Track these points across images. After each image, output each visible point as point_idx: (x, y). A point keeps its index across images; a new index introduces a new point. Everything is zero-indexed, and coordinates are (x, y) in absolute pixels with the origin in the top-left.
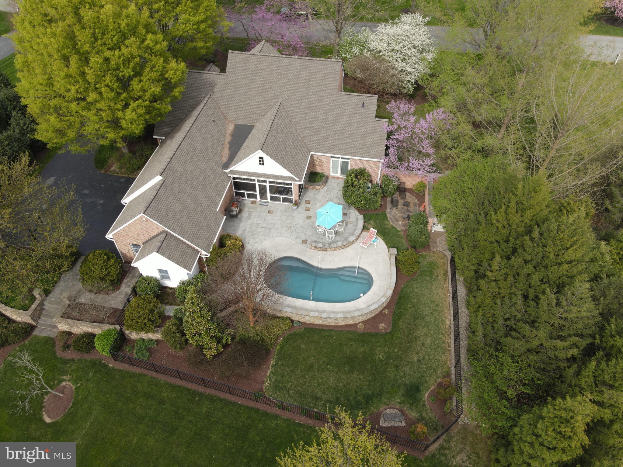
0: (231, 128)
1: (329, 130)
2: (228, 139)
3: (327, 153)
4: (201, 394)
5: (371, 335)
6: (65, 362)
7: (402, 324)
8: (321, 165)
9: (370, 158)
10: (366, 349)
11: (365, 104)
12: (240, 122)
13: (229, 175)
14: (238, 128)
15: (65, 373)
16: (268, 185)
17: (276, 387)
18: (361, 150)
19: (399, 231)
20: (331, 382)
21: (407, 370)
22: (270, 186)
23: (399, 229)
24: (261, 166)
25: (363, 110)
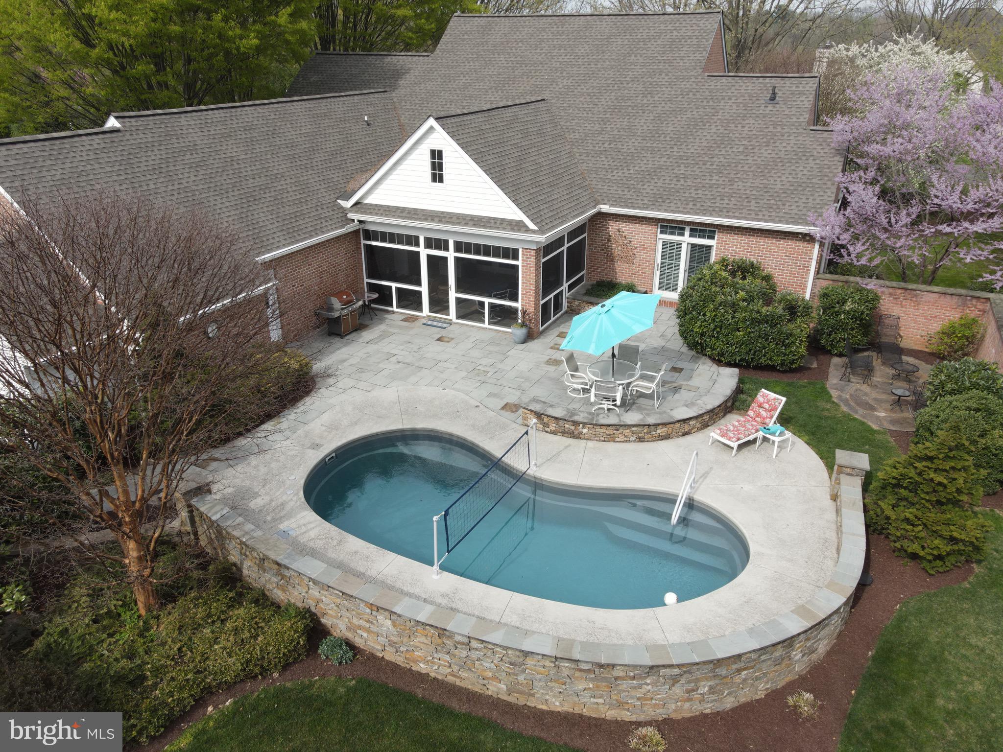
1: (662, 156)
3: (646, 209)
8: (630, 260)
9: (780, 222)
11: (779, 94)
13: (351, 216)
16: (451, 255)
18: (753, 203)
19: (873, 432)
22: (457, 259)
23: (875, 427)
24: (437, 184)
25: (770, 107)
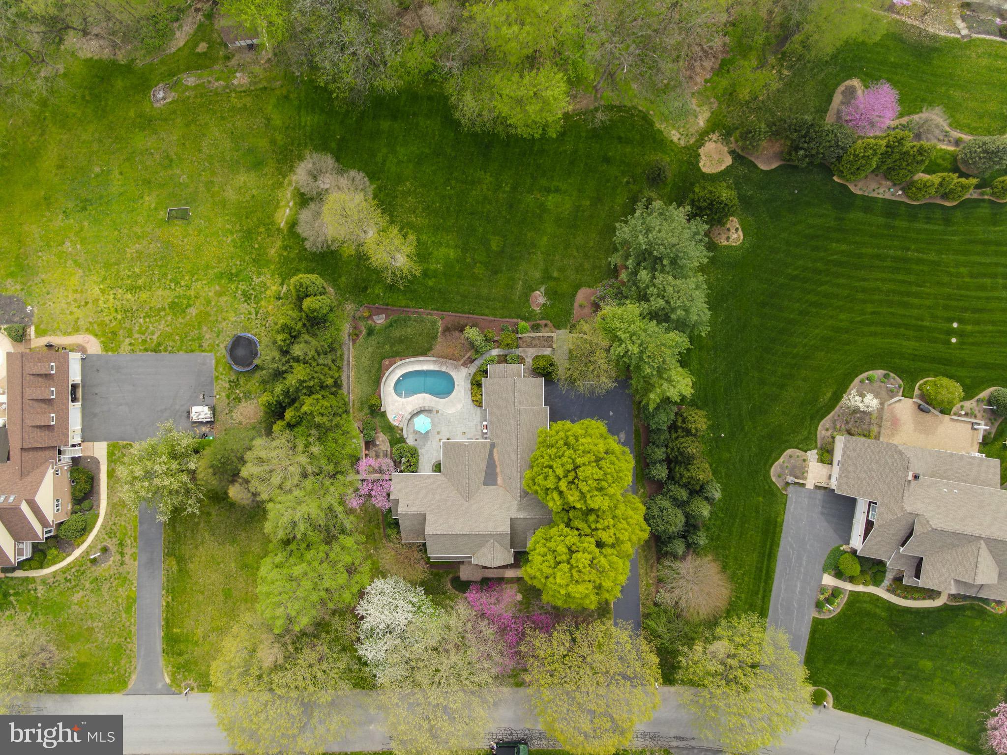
0: (500, 480)
2: (498, 470)
4: (470, 313)
5: (393, 357)
6: (543, 318)
7: (377, 366)
10: (394, 349)
12: (494, 487)
14: (494, 483)
15: (541, 313)
17: (435, 322)
19: (381, 432)
20: (409, 330)
21: (373, 343)
